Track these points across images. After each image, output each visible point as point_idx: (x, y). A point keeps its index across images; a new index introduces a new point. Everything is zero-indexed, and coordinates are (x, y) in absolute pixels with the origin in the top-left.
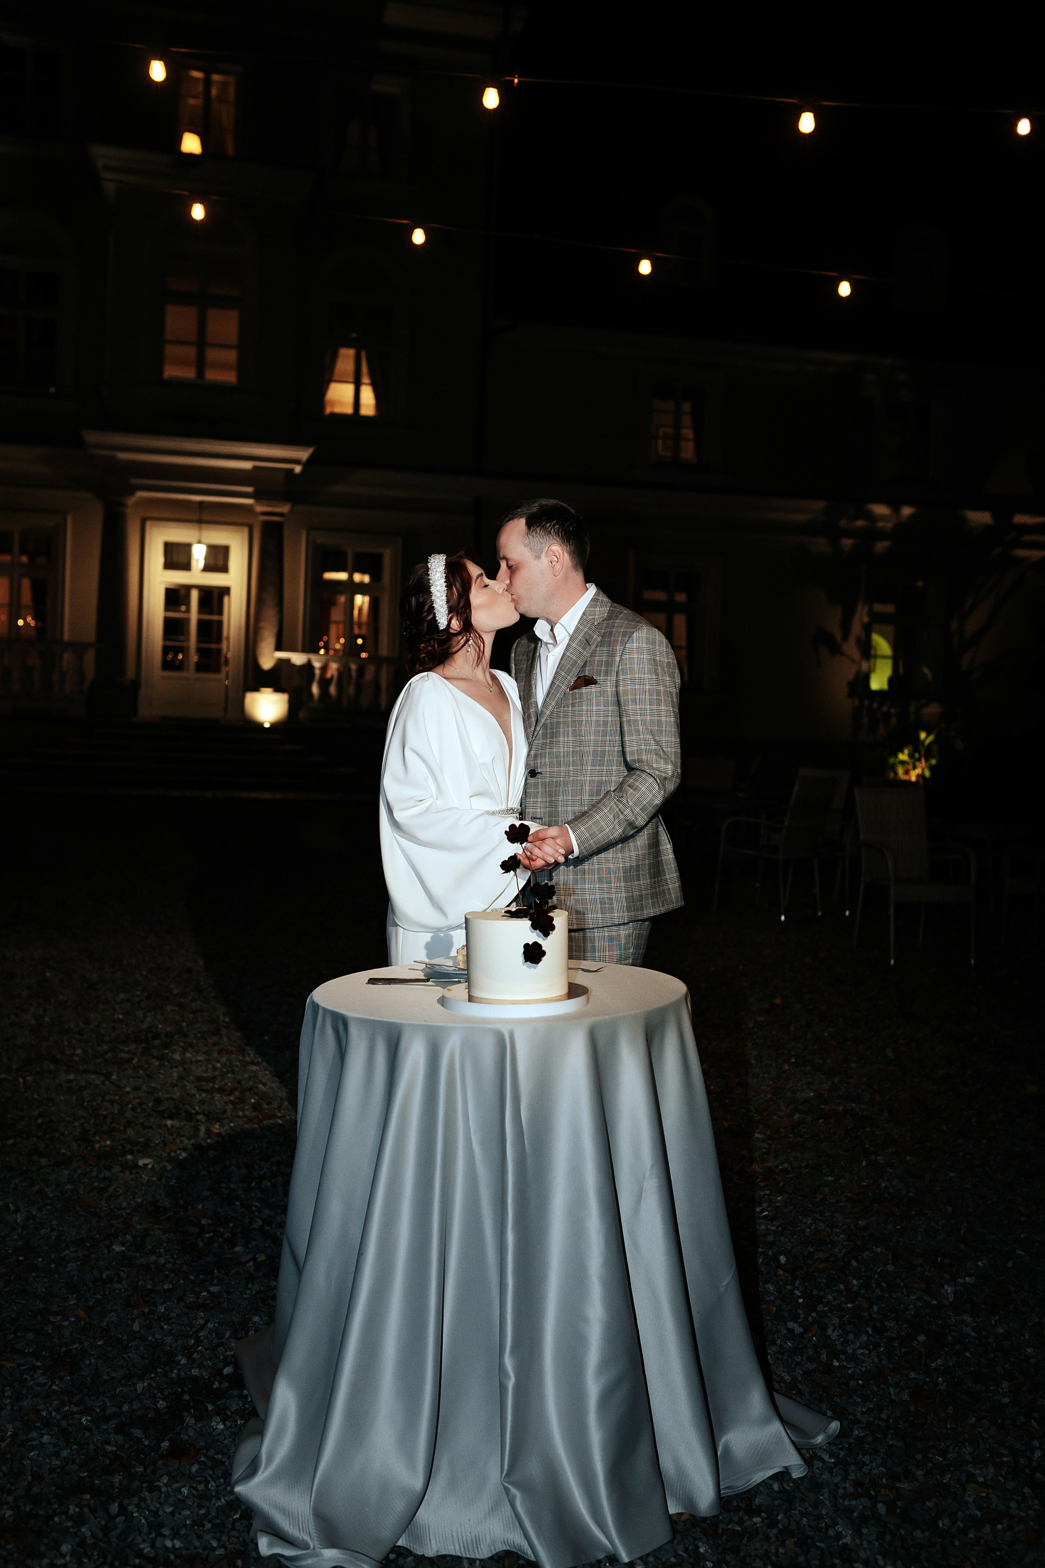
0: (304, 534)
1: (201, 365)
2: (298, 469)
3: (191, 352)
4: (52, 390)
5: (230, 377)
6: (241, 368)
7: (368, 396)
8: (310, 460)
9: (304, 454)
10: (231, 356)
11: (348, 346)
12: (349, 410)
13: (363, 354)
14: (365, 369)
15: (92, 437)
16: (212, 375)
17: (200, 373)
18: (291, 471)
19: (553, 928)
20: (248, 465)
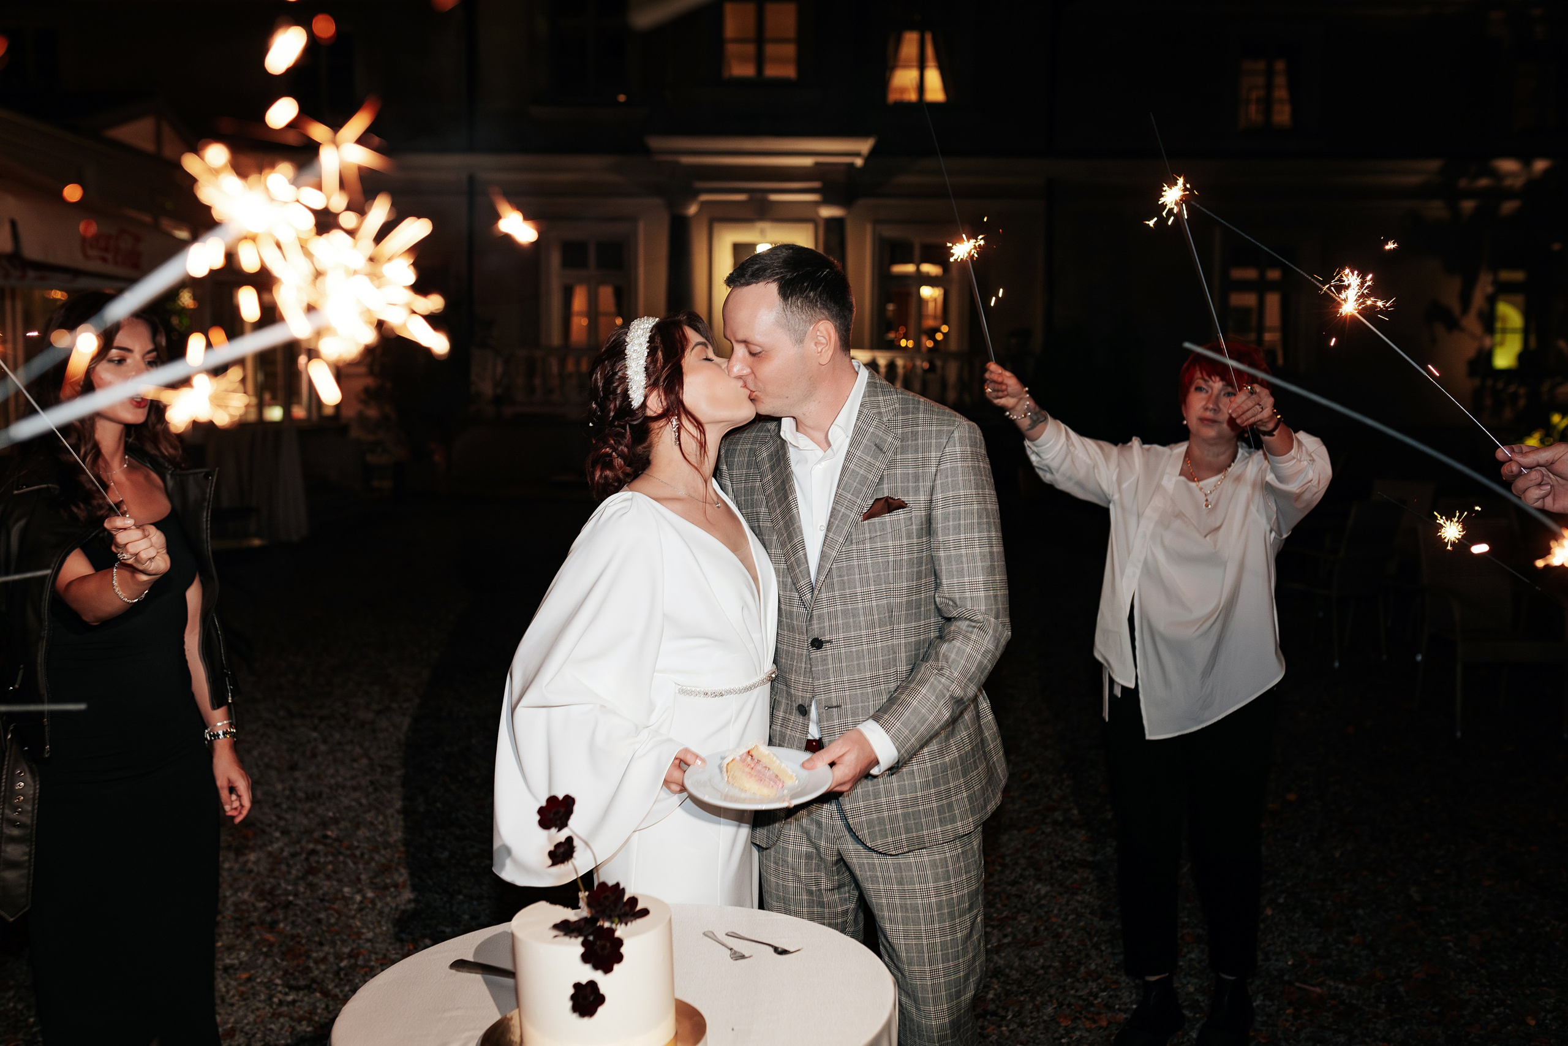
0: (869, 228)
1: (760, 61)
2: (859, 162)
3: (750, 49)
4: (622, 98)
5: (789, 72)
6: (801, 62)
7: (933, 79)
8: (873, 152)
9: (864, 146)
10: (790, 50)
11: (912, 27)
12: (913, 96)
13: (928, 37)
14: (930, 51)
15: (656, 143)
16: (772, 71)
17: (760, 68)
18: (851, 165)
19: (619, 958)
20: (808, 161)
